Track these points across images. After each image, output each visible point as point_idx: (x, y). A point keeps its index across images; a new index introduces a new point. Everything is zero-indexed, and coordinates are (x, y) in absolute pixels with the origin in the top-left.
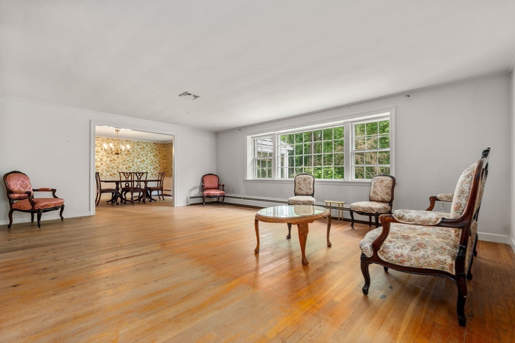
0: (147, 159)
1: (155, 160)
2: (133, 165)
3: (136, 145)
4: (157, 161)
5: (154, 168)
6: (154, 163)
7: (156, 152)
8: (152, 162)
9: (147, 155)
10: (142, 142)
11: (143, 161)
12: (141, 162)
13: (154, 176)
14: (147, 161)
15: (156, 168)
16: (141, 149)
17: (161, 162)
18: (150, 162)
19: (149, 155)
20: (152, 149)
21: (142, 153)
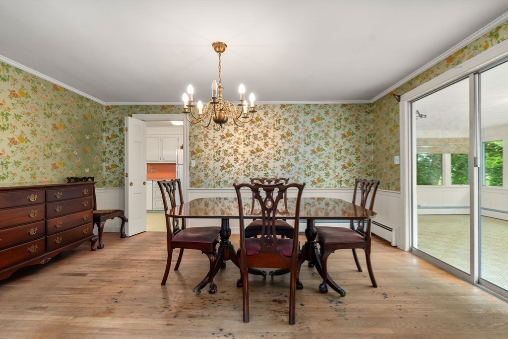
0: (327, 144)
1: (346, 146)
2: (297, 159)
3: (302, 114)
4: (351, 150)
5: (344, 167)
6: (343, 153)
7: (348, 126)
8: (340, 151)
9: (327, 134)
10: (316, 105)
11: (319, 149)
12: (313, 152)
13: (343, 185)
14: (327, 149)
15: (349, 164)
16: (313, 121)
17: (361, 149)
18: (333, 151)
19: (331, 134)
20: (339, 120)
21: (316, 131)
